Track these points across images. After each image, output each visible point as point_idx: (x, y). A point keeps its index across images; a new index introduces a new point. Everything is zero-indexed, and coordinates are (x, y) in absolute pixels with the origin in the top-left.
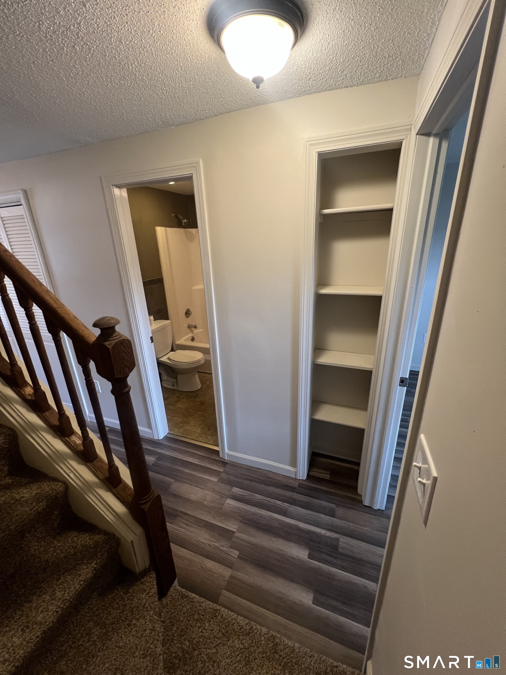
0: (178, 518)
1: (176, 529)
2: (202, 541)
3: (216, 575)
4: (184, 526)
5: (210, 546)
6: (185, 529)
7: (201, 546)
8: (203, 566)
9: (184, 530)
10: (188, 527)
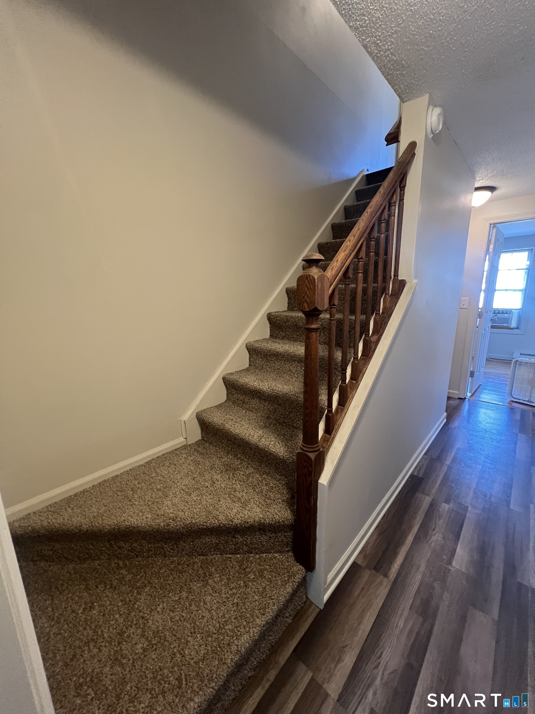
0: (421, 619)
1: (401, 615)
2: (384, 653)
3: (333, 666)
4: (408, 628)
5: (376, 667)
6: (404, 627)
7: (376, 651)
8: (346, 649)
9: (402, 625)
10: (406, 633)
